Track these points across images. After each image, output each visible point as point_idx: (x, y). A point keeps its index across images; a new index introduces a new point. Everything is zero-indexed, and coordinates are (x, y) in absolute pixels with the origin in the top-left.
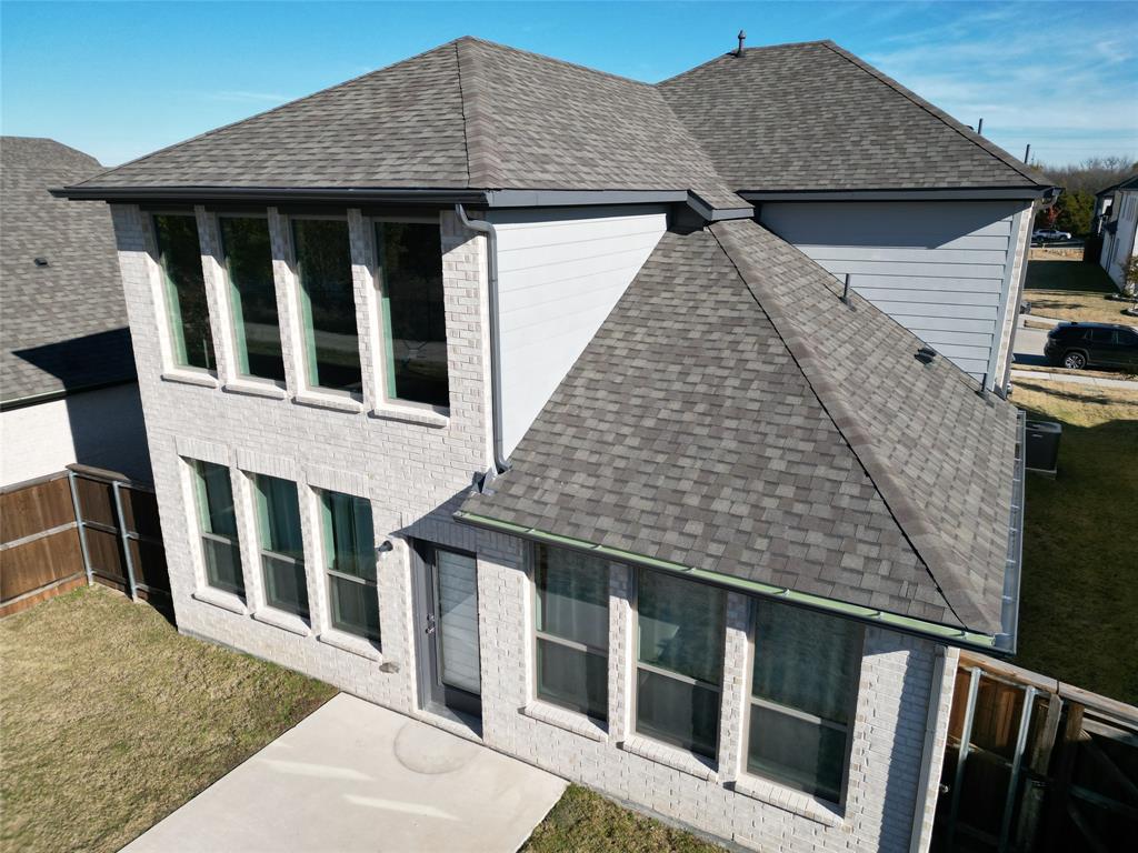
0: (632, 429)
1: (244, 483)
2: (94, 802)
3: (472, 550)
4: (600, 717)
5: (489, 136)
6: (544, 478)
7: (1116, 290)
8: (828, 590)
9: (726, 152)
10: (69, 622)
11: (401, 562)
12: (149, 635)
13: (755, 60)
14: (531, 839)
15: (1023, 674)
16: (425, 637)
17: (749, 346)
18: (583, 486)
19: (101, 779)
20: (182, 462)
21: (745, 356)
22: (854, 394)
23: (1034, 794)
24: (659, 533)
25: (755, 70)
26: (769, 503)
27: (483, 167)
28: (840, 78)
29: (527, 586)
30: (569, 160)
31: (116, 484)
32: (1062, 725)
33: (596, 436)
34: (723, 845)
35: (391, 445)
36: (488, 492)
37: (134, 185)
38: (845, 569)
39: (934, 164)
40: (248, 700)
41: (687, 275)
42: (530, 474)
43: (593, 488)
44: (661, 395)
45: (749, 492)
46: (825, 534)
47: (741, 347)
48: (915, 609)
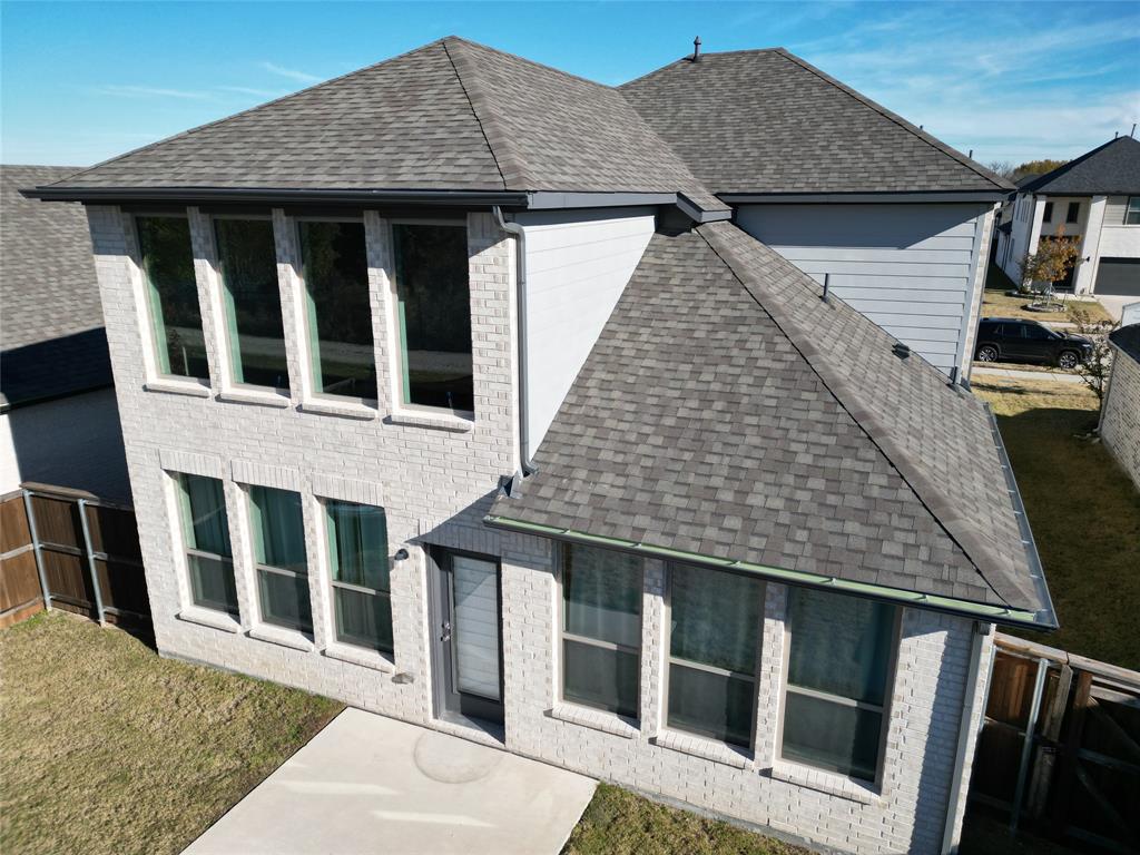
0: (653, 428)
1: (240, 495)
2: (103, 838)
3: (496, 554)
4: (631, 713)
5: (509, 137)
6: (571, 479)
7: (1016, 288)
8: (873, 577)
9: (698, 155)
10: (34, 651)
11: (417, 570)
12: (127, 660)
13: (712, 65)
14: (571, 840)
15: (1036, 648)
16: (441, 644)
17: (755, 343)
18: (612, 486)
19: (105, 814)
20: (166, 476)
21: (754, 354)
22: (861, 389)
23: (1046, 760)
24: (699, 530)
25: (713, 75)
26: (800, 495)
27: (515, 169)
28: (799, 85)
29: (555, 588)
30: (578, 162)
31: (81, 502)
32: (1072, 695)
33: (617, 436)
34: (757, 831)
35: (408, 451)
36: (516, 495)
37: (121, 185)
38: (886, 556)
39: (901, 169)
40: (250, 722)
41: (682, 276)
42: (556, 476)
43: (624, 487)
44: (677, 394)
45: (781, 486)
46: (862, 524)
47: (748, 345)
48: (959, 591)
